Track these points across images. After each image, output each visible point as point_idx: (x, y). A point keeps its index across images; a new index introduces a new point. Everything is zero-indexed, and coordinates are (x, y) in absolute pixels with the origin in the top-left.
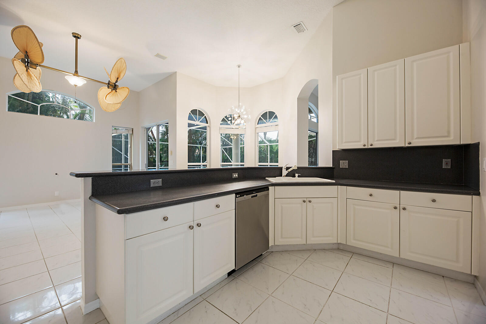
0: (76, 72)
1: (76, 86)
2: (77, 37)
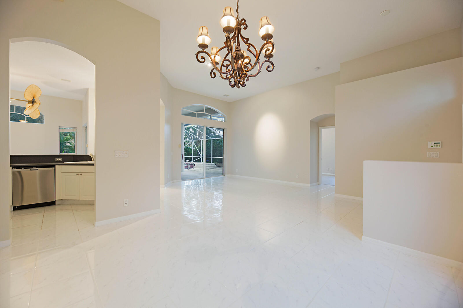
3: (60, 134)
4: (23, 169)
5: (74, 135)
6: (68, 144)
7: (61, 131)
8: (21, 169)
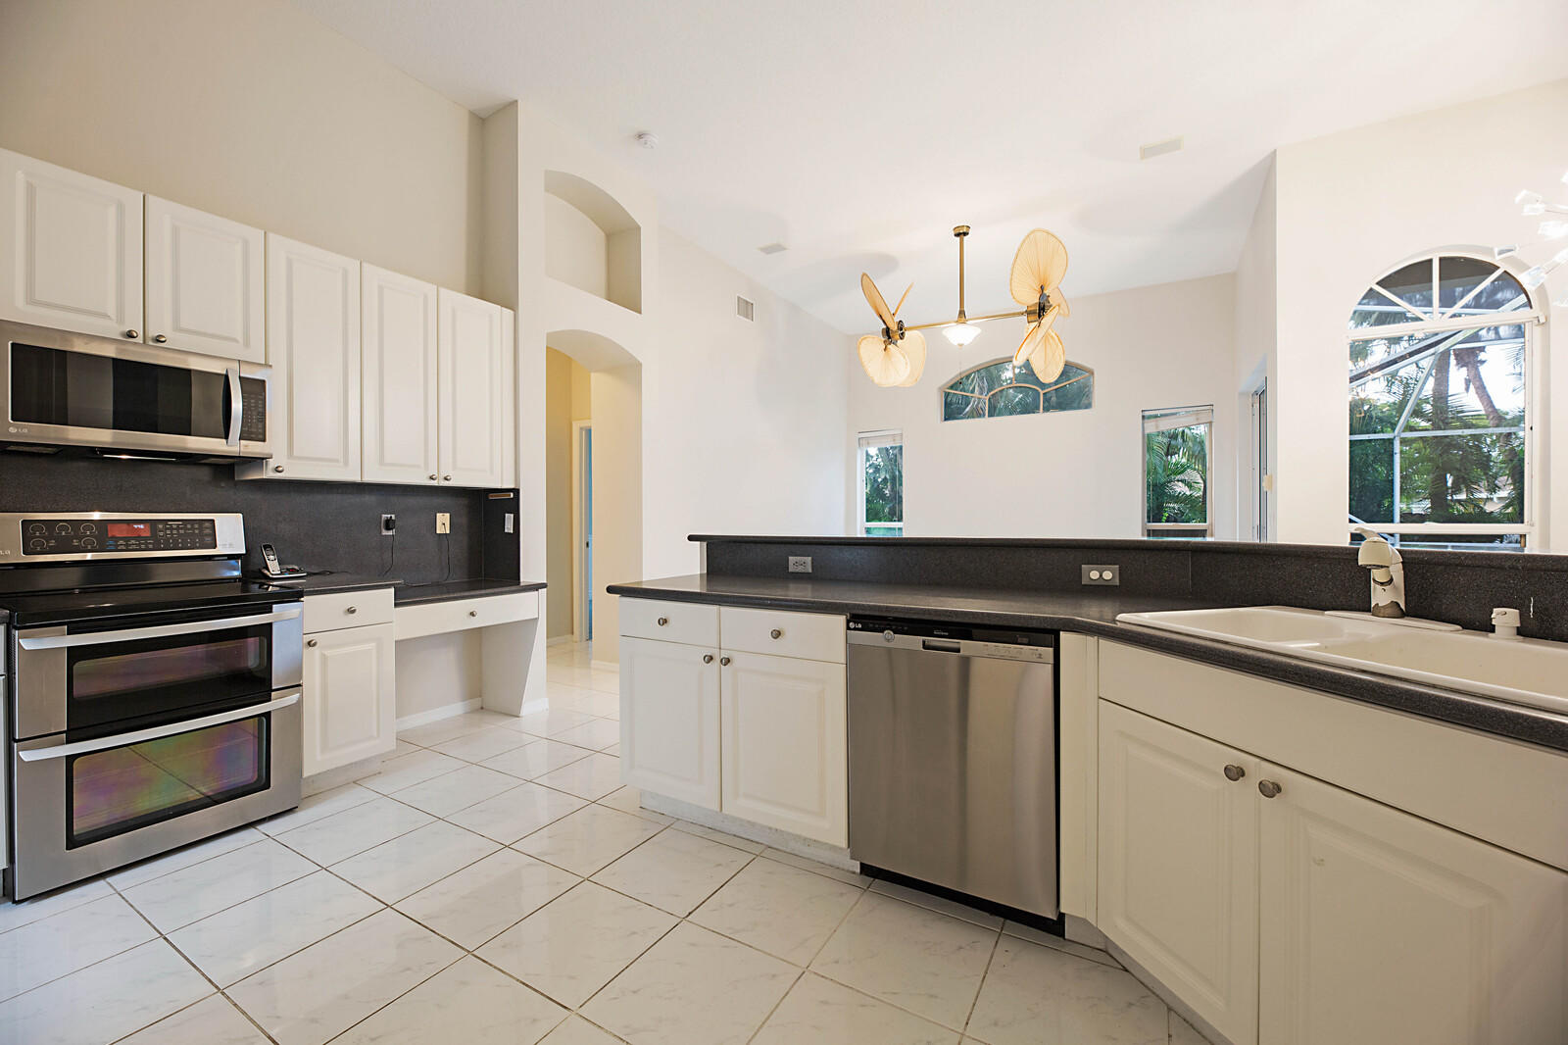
0: (962, 313)
1: (961, 345)
2: (961, 234)
3: (1148, 442)
4: (888, 633)
5: (1203, 449)
6: (1180, 488)
7: (1151, 427)
8: (882, 632)
